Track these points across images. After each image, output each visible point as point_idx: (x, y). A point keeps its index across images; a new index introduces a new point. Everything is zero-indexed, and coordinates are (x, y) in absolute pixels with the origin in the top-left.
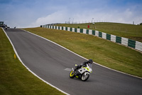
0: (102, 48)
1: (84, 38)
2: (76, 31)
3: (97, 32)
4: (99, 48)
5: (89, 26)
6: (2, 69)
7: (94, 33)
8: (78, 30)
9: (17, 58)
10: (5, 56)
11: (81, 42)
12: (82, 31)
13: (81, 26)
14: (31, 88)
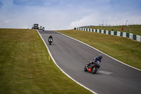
0: (137, 51)
1: (118, 40)
2: (110, 33)
3: (131, 35)
4: (133, 51)
5: (123, 28)
6: (37, 70)
7: (128, 35)
8: (112, 33)
9: (51, 60)
10: (40, 57)
11: (115, 45)
12: (115, 33)
13: (115, 29)
14: (66, 89)
